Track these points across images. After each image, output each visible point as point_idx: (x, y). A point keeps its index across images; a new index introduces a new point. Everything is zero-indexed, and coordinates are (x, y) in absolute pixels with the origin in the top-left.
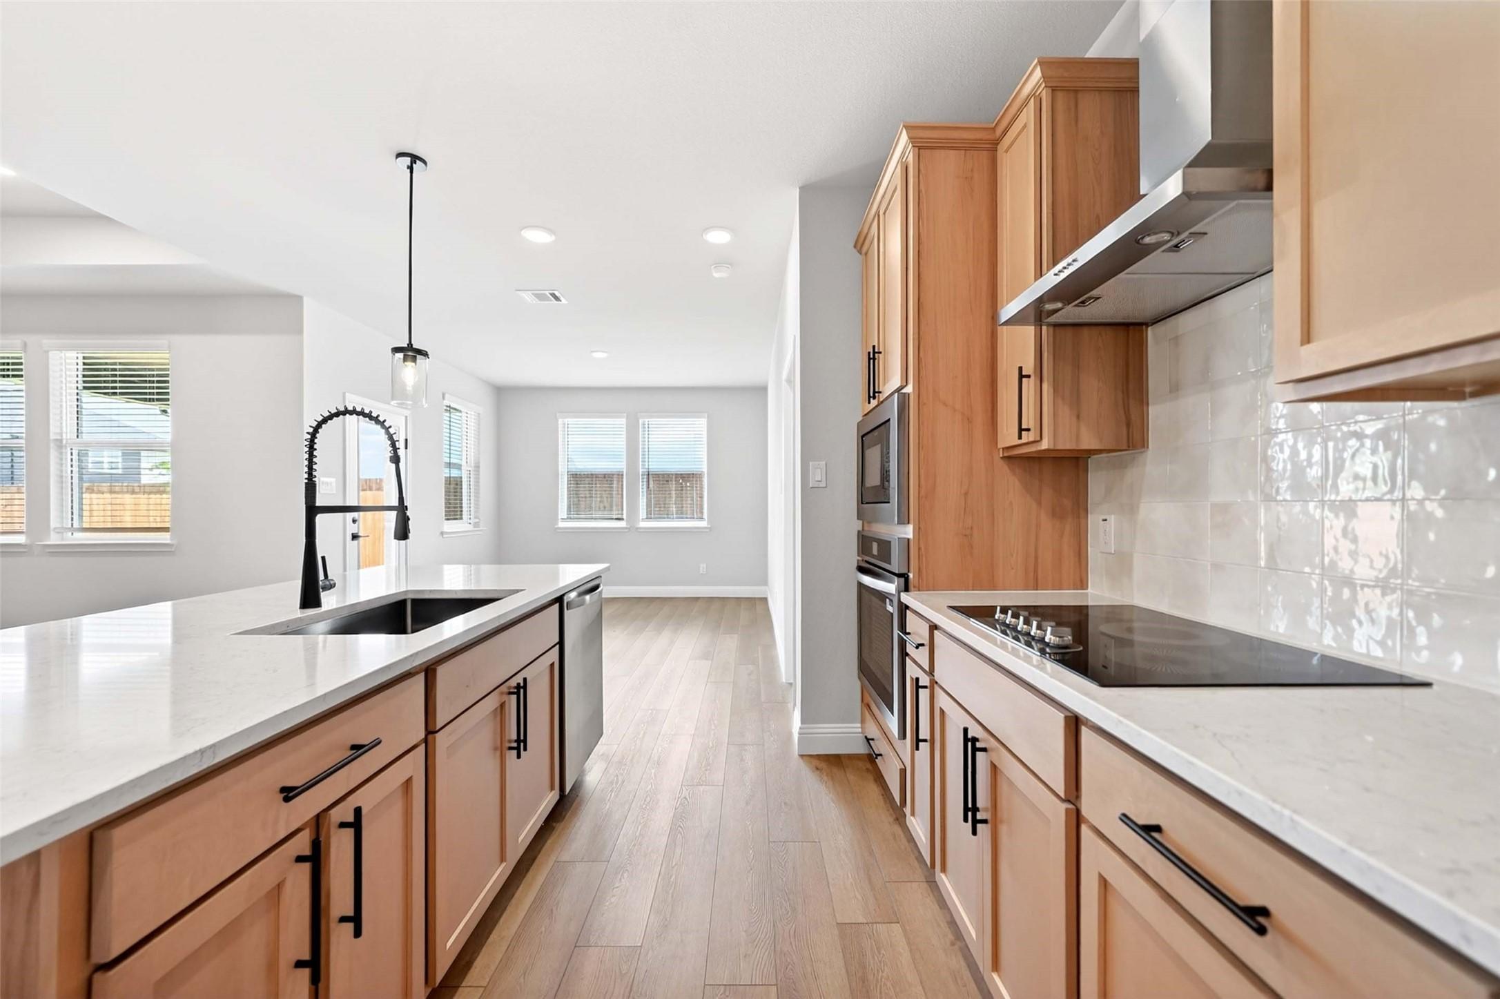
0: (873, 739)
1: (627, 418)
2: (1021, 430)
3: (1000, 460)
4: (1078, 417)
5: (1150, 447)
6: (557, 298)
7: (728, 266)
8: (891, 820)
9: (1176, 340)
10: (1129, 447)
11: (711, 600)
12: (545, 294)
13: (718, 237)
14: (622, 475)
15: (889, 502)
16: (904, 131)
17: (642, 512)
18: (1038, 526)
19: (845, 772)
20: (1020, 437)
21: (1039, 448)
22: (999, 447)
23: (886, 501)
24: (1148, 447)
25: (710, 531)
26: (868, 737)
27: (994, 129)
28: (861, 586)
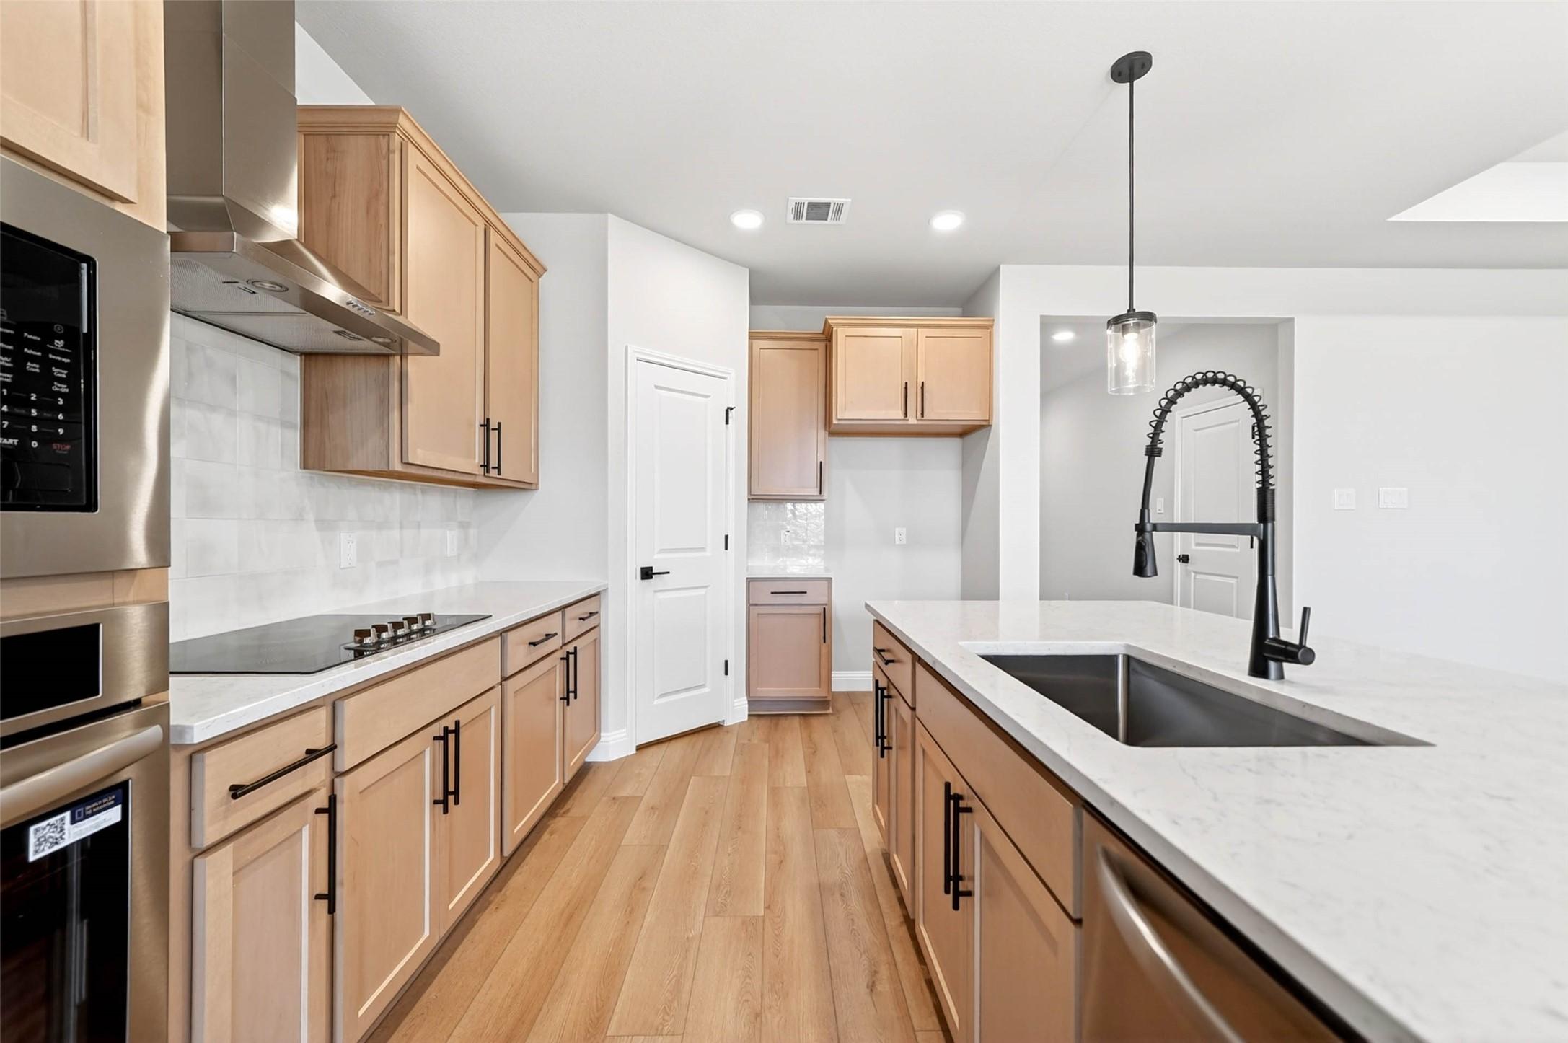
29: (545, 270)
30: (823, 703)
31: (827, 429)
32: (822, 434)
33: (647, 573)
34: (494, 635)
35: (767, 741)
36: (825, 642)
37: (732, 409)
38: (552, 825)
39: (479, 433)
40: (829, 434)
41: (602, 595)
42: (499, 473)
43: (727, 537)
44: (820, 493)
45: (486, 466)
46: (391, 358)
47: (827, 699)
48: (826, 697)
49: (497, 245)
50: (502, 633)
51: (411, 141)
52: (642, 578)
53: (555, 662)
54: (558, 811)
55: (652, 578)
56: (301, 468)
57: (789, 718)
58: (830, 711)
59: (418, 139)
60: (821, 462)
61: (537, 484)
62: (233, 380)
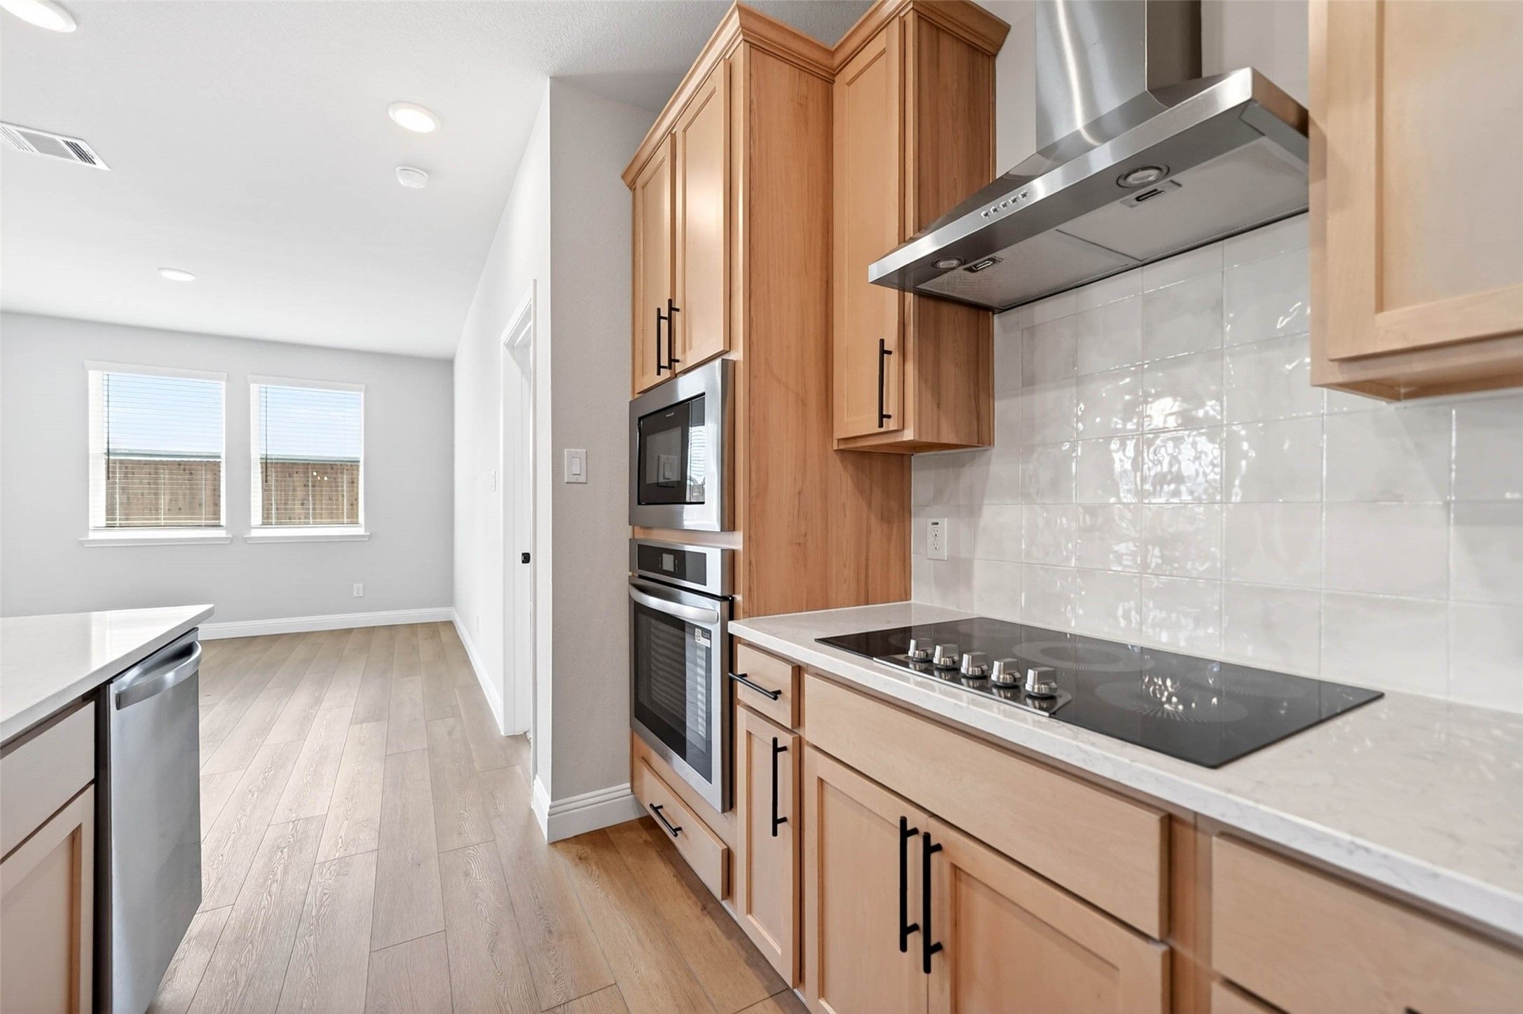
0: (661, 807)
1: (228, 380)
2: (882, 416)
3: (834, 454)
4: (939, 407)
5: (996, 445)
6: (83, 156)
7: (424, 174)
8: (698, 911)
9: (1031, 330)
10: (979, 443)
11: (370, 631)
12: (54, 141)
13: (414, 121)
14: (218, 464)
15: (703, 503)
16: (736, 15)
17: (256, 516)
18: (869, 531)
19: (619, 853)
20: (881, 425)
21: (899, 440)
22: (834, 438)
23: (700, 501)
24: (994, 445)
25: (369, 540)
26: (655, 806)
27: (832, 54)
28: (638, 610)
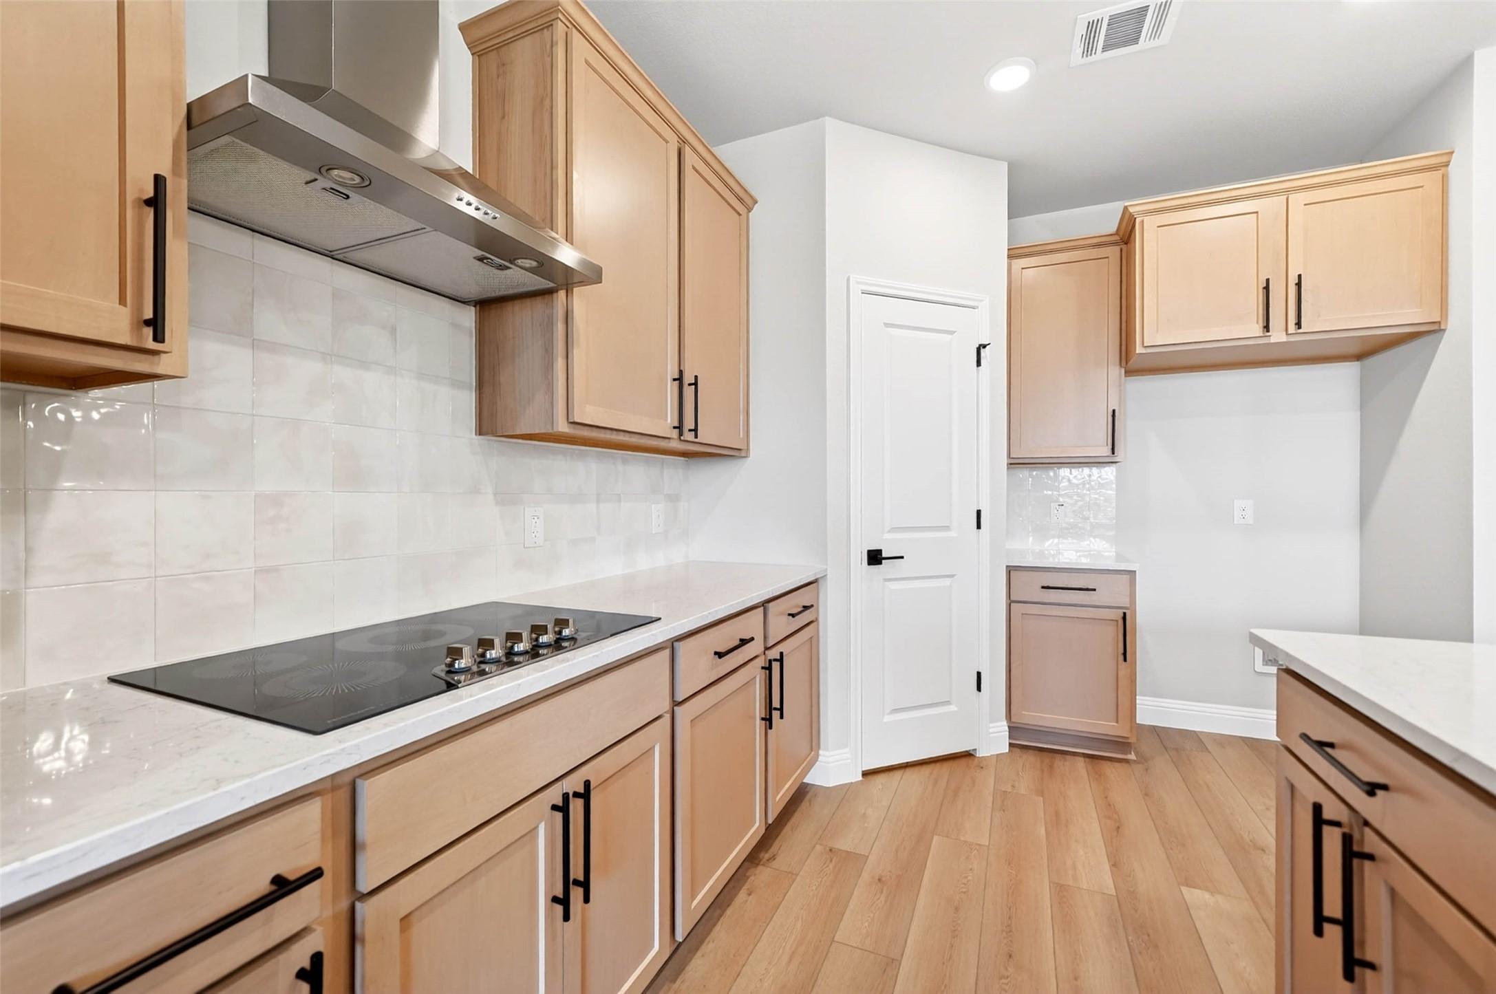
29: (756, 202)
30: (1122, 744)
31: (1124, 364)
32: (1116, 372)
33: (875, 557)
34: (663, 645)
35: (1041, 793)
36: (1125, 660)
37: (984, 346)
38: (752, 878)
39: (671, 389)
40: (1126, 372)
41: (821, 582)
42: (696, 437)
43: (979, 512)
44: (1113, 453)
45: (679, 428)
46: (555, 295)
47: (1129, 741)
48: (1127, 738)
49: (694, 168)
50: (672, 645)
51: (576, 28)
52: (869, 564)
53: (755, 672)
54: (761, 855)
55: (881, 563)
56: (476, 434)
57: (1068, 757)
58: (1132, 757)
59: (588, 27)
60: (1114, 411)
61: (748, 449)
62: (393, 331)
